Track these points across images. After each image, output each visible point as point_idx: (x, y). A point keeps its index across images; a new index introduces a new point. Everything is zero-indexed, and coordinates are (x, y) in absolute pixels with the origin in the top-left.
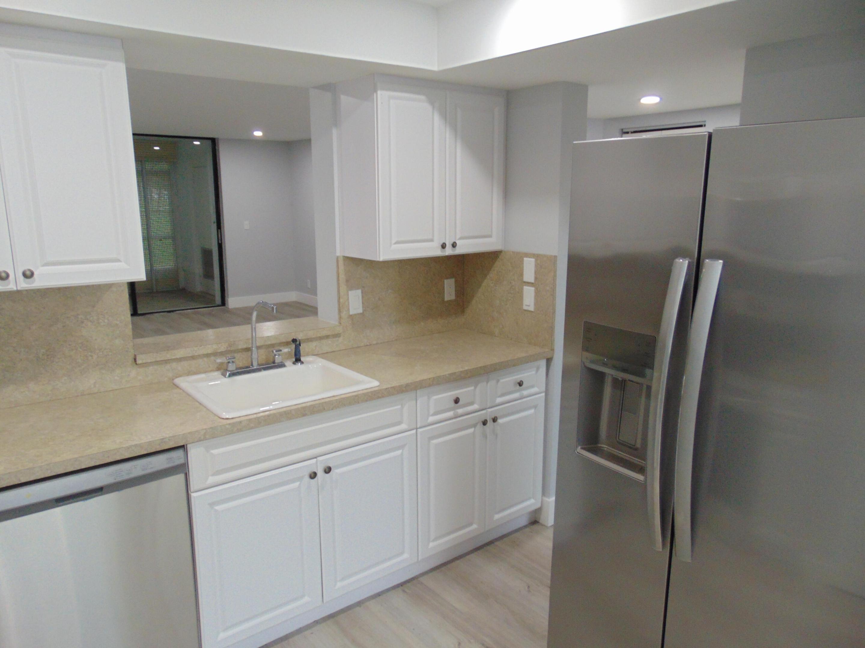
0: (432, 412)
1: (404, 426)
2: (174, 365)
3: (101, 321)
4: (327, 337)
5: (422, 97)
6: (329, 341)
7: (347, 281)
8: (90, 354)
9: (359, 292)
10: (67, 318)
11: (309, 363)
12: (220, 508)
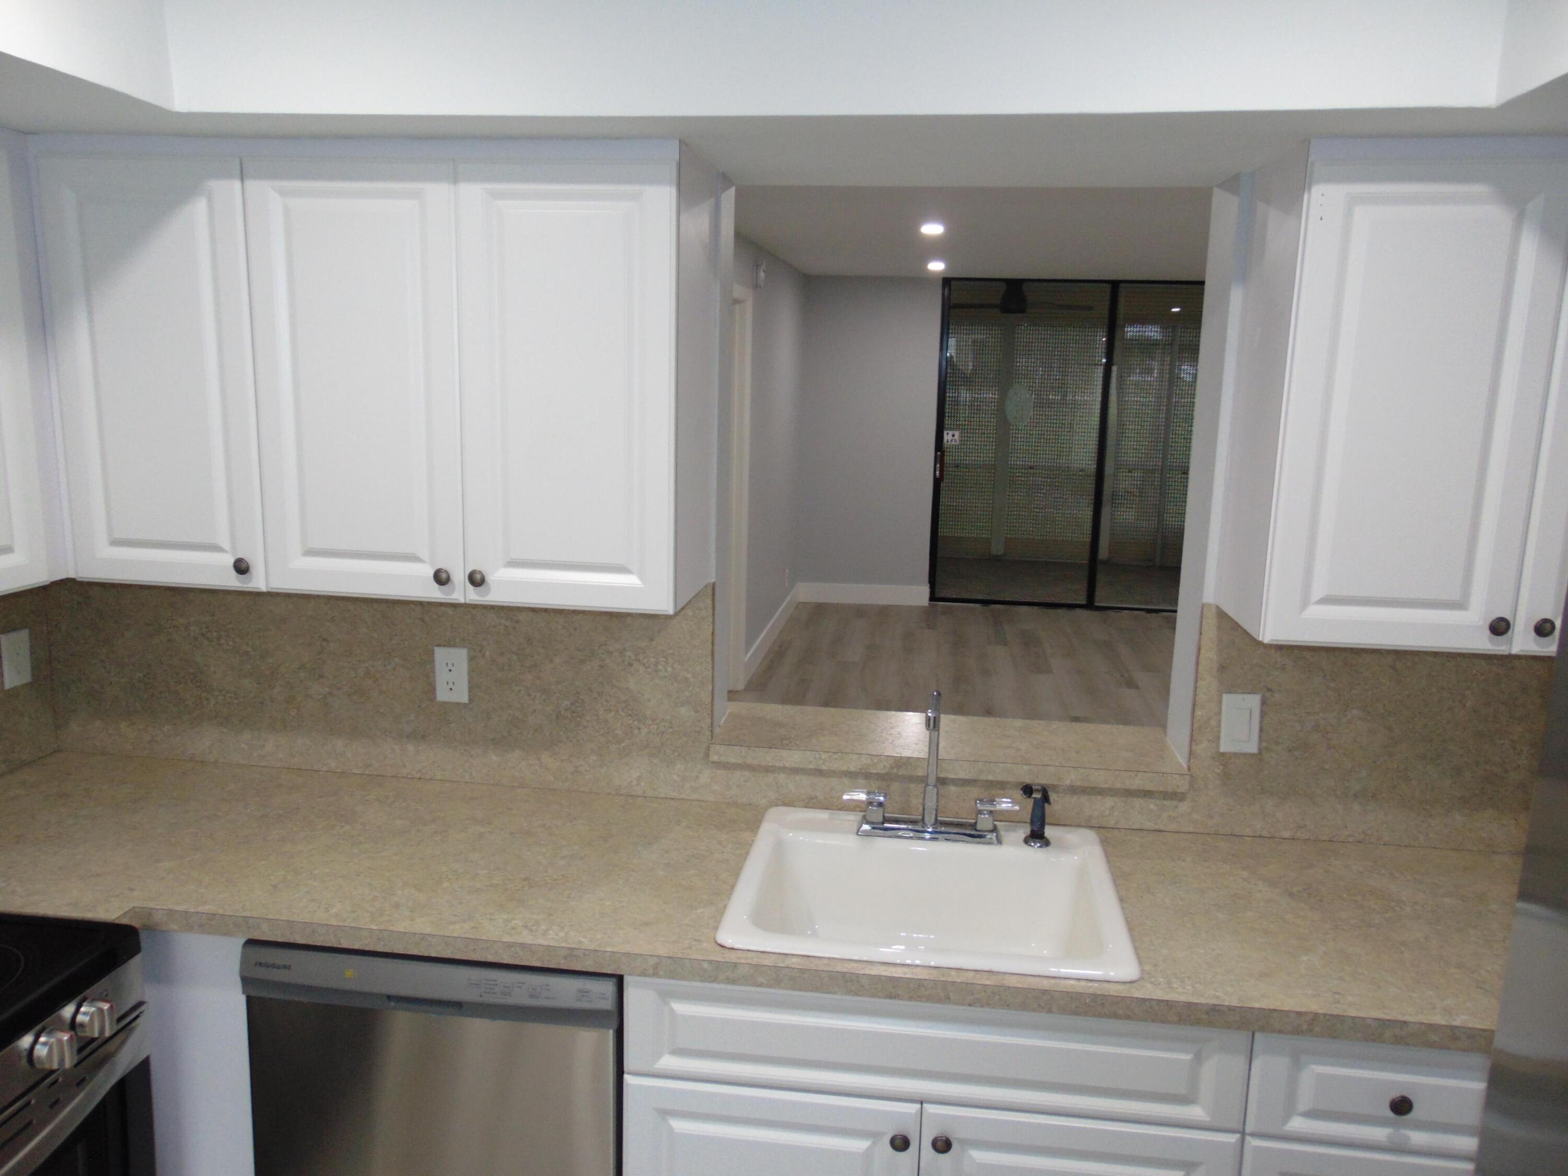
0: (1305, 1101)
1: (1196, 1112)
4: (1147, 794)
6: (1152, 805)
7: (1222, 668)
9: (1254, 701)
11: (1064, 847)
12: (679, 1125)
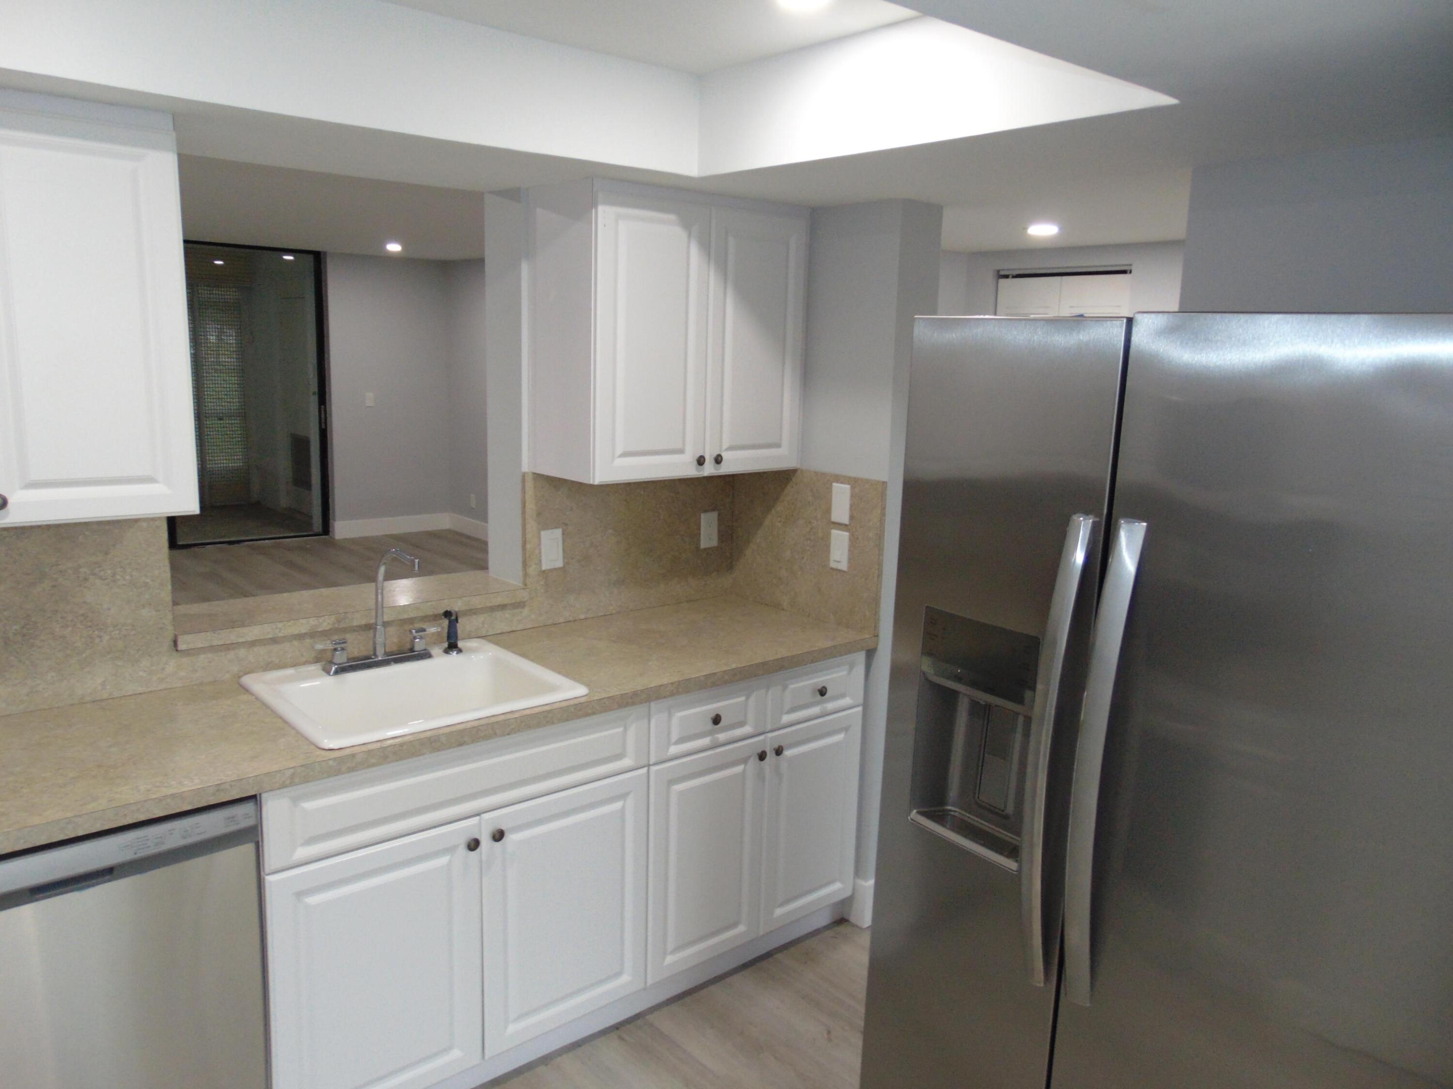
0: (675, 736)
1: (627, 762)
2: (242, 652)
3: (118, 577)
4: (503, 607)
5: (672, 217)
6: (507, 614)
7: (539, 514)
8: (96, 632)
9: (558, 533)
10: (61, 571)
11: (472, 650)
12: (313, 900)
